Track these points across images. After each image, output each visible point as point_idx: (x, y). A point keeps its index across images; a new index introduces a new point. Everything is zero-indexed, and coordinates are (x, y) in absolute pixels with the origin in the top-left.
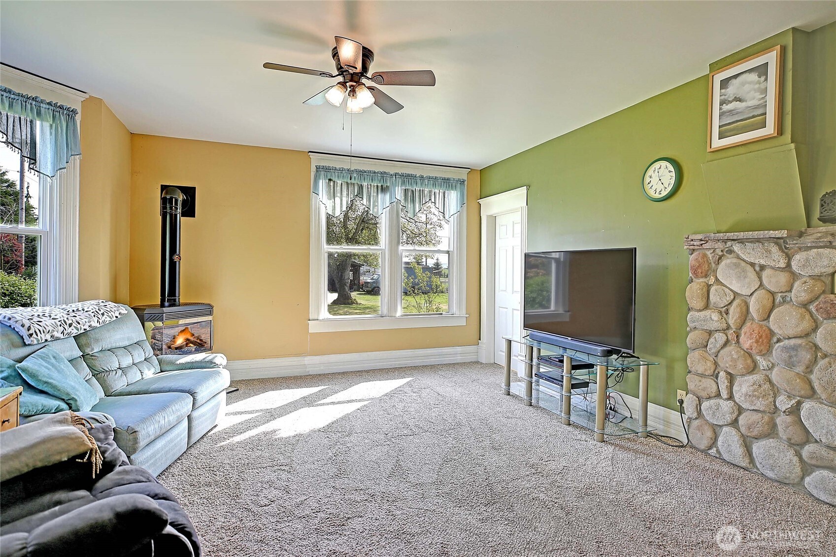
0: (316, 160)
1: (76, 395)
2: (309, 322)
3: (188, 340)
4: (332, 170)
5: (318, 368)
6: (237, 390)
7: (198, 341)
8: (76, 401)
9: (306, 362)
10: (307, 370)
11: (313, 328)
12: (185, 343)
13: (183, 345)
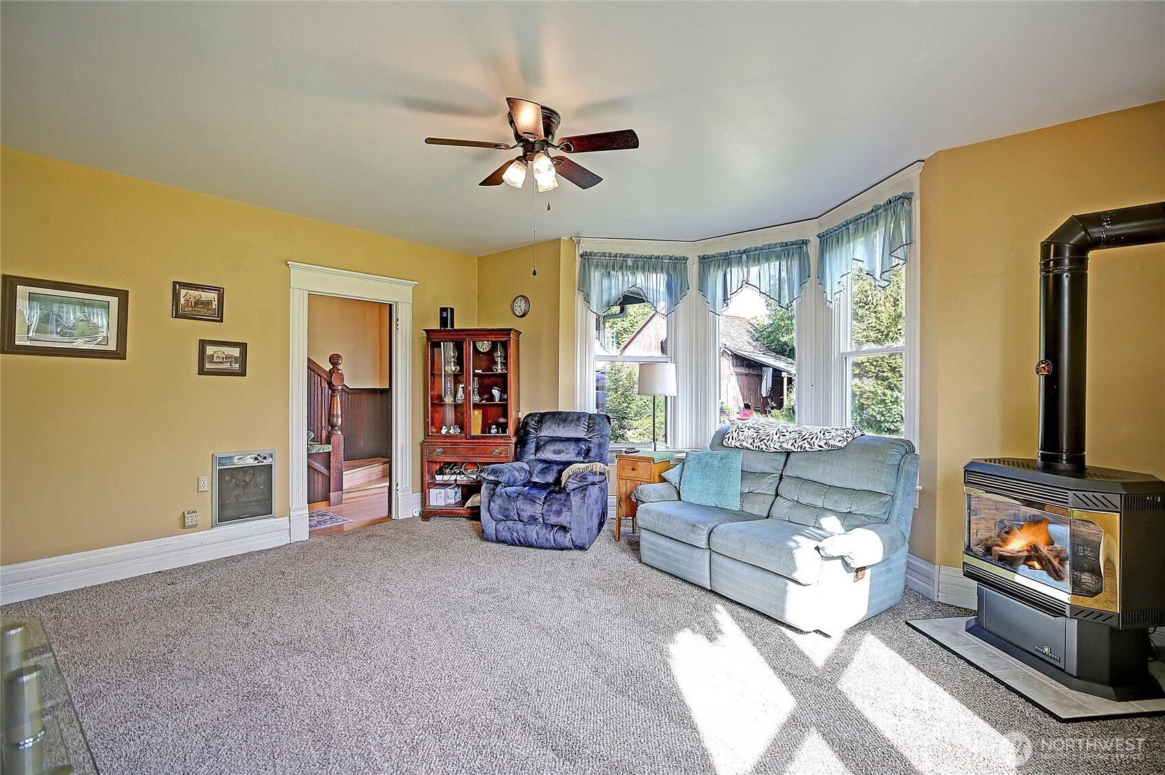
7: (1056, 562)
12: (1026, 554)
13: (1020, 558)
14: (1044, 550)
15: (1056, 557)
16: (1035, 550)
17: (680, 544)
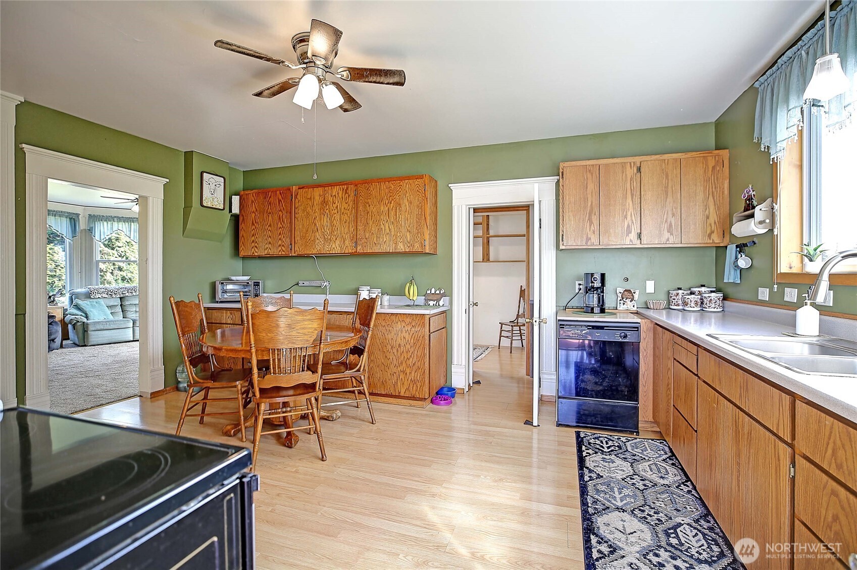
1: (89, 313)
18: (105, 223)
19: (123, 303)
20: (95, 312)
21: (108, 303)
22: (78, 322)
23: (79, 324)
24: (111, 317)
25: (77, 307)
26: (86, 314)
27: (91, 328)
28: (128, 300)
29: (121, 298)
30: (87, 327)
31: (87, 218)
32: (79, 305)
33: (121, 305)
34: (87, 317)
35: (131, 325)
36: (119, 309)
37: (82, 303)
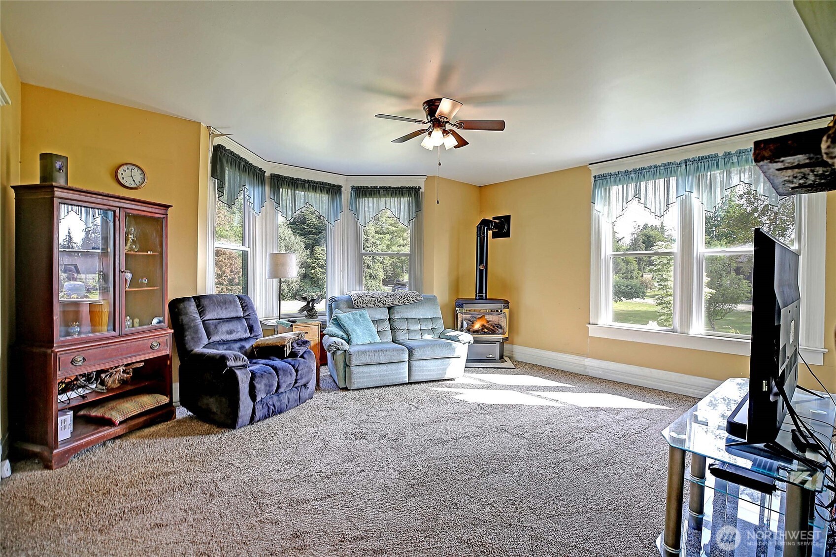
0: (595, 171)
1: (351, 333)
2: (588, 326)
3: (483, 325)
4: (608, 176)
5: (597, 372)
6: (515, 368)
7: (492, 328)
8: (350, 335)
9: (586, 363)
10: (587, 370)
11: (593, 332)
12: (481, 328)
13: (480, 330)
14: (487, 325)
15: (491, 326)
16: (483, 326)
17: (389, 365)
18: (370, 199)
19: (392, 317)
20: (358, 330)
21: (374, 316)
22: (339, 349)
23: (339, 353)
24: (378, 340)
25: (338, 323)
26: (348, 335)
27: (355, 361)
28: (398, 312)
29: (389, 309)
30: (350, 360)
31: (350, 193)
32: (340, 320)
33: (389, 319)
34: (349, 342)
35: (406, 357)
36: (386, 325)
37: (344, 316)
